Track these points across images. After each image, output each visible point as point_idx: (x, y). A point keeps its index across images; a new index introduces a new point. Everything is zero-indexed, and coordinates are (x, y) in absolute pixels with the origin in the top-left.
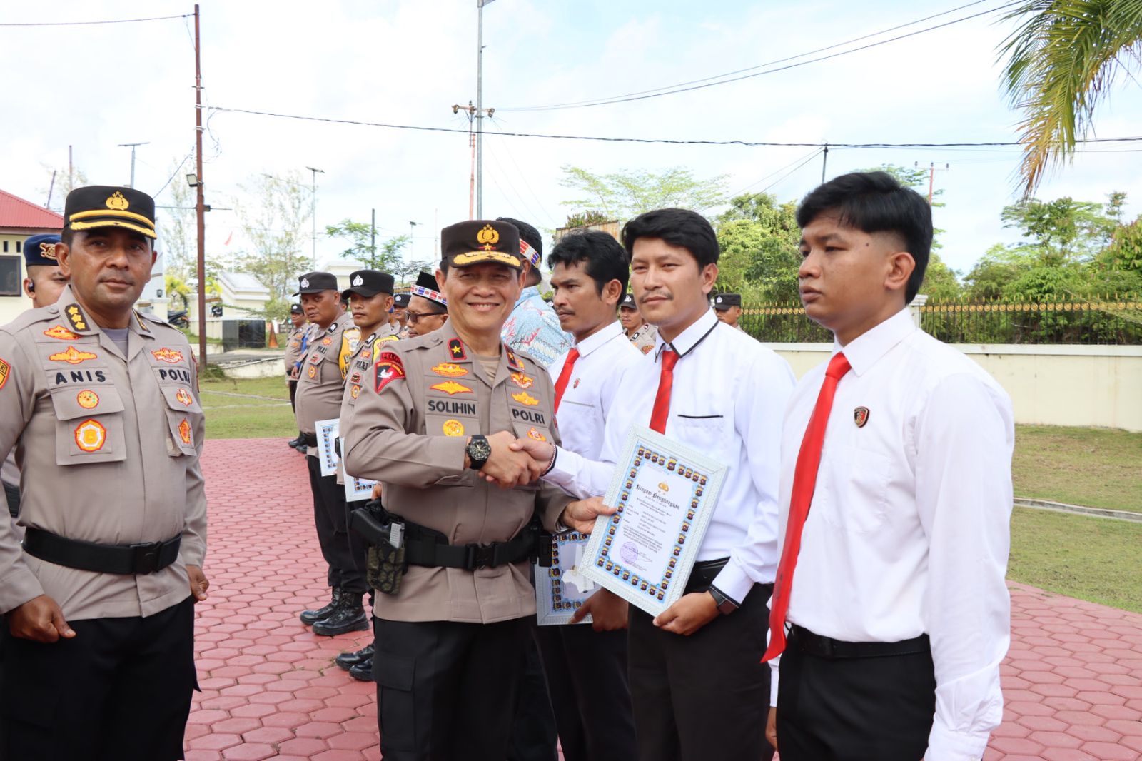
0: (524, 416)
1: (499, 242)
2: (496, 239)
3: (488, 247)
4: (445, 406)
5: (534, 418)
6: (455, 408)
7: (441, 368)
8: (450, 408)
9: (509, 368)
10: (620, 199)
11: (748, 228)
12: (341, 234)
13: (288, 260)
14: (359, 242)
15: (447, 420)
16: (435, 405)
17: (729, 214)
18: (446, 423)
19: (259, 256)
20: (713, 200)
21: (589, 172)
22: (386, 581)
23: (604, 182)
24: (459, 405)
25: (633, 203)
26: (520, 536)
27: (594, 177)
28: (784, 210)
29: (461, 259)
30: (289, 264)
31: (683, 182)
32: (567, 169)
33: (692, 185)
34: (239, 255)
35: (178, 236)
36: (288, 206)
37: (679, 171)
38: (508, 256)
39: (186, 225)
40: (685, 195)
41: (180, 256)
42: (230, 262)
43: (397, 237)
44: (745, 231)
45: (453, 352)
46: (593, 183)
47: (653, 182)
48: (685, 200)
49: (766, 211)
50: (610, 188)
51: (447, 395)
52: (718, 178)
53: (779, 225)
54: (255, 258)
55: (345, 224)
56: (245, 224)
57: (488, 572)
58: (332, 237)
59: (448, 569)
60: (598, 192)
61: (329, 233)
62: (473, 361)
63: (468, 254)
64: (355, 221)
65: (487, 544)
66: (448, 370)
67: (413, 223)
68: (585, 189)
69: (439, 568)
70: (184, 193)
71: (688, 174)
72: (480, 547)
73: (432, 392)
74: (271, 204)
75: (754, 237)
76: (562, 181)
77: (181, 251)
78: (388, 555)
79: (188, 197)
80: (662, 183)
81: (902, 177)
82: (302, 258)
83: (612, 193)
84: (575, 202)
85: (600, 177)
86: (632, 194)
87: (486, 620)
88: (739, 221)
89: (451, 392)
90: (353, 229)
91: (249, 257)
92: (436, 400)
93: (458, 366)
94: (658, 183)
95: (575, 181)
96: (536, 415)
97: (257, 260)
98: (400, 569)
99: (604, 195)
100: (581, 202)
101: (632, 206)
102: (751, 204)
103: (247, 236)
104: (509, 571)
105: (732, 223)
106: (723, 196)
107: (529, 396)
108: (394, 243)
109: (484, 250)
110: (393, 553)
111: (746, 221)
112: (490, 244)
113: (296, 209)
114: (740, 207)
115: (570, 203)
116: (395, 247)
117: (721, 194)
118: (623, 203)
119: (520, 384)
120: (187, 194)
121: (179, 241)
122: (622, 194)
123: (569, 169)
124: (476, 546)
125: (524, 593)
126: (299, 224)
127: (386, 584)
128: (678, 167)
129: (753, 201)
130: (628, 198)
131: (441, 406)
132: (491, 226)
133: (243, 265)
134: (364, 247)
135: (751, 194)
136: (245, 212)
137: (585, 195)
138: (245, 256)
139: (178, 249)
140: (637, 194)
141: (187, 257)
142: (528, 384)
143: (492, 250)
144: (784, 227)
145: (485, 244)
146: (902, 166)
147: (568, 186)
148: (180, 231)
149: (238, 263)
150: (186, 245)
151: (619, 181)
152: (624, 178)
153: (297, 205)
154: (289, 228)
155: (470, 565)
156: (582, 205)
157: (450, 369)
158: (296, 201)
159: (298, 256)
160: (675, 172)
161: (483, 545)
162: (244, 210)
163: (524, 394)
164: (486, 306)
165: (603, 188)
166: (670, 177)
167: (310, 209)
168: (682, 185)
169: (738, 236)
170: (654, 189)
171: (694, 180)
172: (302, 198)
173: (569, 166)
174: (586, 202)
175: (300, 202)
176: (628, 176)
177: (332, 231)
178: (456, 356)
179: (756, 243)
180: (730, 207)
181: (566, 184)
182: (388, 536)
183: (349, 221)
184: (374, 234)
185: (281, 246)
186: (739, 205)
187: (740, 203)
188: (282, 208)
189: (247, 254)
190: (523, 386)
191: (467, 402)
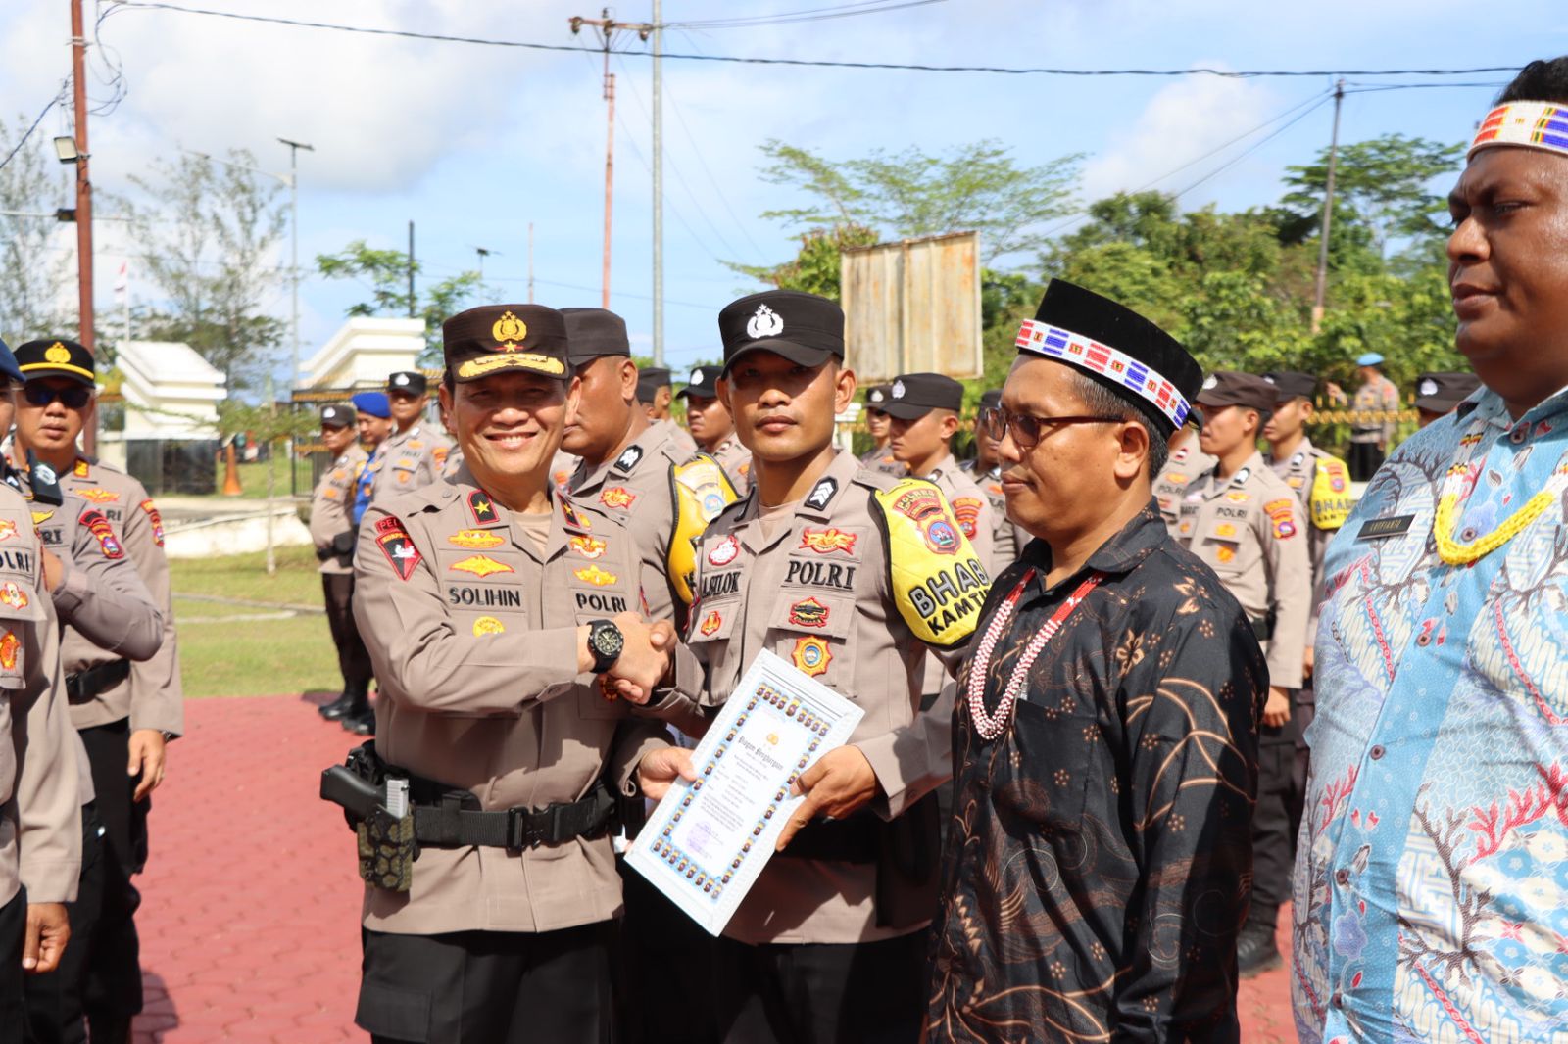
0: (595, 602)
1: (528, 337)
2: (523, 333)
3: (511, 346)
4: (475, 596)
5: (610, 605)
6: (490, 597)
7: (461, 537)
8: (483, 598)
9: (568, 531)
10: (875, 205)
11: (1125, 260)
12: (349, 271)
13: (233, 324)
14: (383, 288)
15: (478, 617)
16: (459, 594)
17: (1086, 235)
18: (478, 621)
19: (177, 314)
20: (1053, 205)
21: (815, 154)
22: (390, 872)
23: (844, 173)
24: (496, 593)
25: (899, 212)
26: (592, 793)
27: (825, 165)
28: (1195, 225)
29: (470, 369)
30: (235, 330)
31: (993, 172)
32: (771, 149)
33: (1013, 177)
34: (137, 312)
35: (15, 272)
36: (230, 218)
37: (987, 150)
38: (543, 358)
39: (29, 253)
40: (998, 197)
41: (17, 313)
42: (121, 325)
43: (457, 275)
44: (1121, 265)
45: (477, 511)
46: (823, 176)
47: (936, 173)
48: (999, 207)
49: (1160, 227)
50: (855, 184)
51: (476, 578)
52: (1062, 161)
53: (1184, 253)
54: (166, 317)
55: (353, 252)
56: (147, 252)
57: (543, 850)
58: (330, 278)
59: (482, 849)
60: (832, 192)
61: (323, 269)
62: (511, 524)
63: (480, 360)
64: (374, 245)
65: (542, 807)
66: (471, 539)
67: (482, 252)
68: (807, 187)
69: (469, 848)
70: (23, 189)
71: (1003, 157)
72: (531, 812)
73: (454, 575)
74: (196, 215)
75: (1138, 277)
76: (764, 171)
77: (20, 302)
78: (387, 830)
79: (32, 199)
80: (954, 174)
81: (1419, 157)
82: (258, 321)
83: (859, 194)
84: (790, 212)
85: (837, 165)
86: (897, 196)
87: (542, 927)
88: (1107, 246)
89: (483, 572)
90: (370, 262)
91: (155, 316)
92: (460, 587)
93: (487, 532)
94: (947, 175)
95: (789, 173)
96: (613, 599)
97: (172, 323)
98: (407, 852)
99: (844, 198)
100: (800, 213)
101: (899, 219)
102: (1129, 214)
103: (150, 276)
104: (578, 849)
105: (1095, 250)
106: (1071, 197)
107: (601, 570)
108: (452, 287)
109: (504, 352)
110: (394, 826)
111: (1120, 245)
112: (513, 341)
113: (247, 226)
114: (1108, 220)
115: (780, 214)
116: (453, 296)
117: (1066, 193)
118: (879, 215)
119: (585, 553)
120: (29, 192)
121: (15, 285)
122: (878, 198)
123: (778, 148)
124: (524, 812)
125: (600, 884)
126: (254, 254)
127: (389, 877)
128: (985, 142)
129: (1133, 208)
130: (890, 204)
131: (468, 596)
132: (513, 313)
133: (144, 331)
134: (393, 295)
135: (1129, 193)
136: (147, 229)
137: (807, 200)
138: (148, 314)
139: (13, 300)
140: (907, 196)
141: (33, 314)
142: (598, 551)
143: (518, 351)
144: (1193, 257)
145: (506, 341)
146: (1418, 136)
147: (775, 181)
148: (17, 265)
149: (135, 328)
150: (29, 293)
151: (872, 173)
152: (879, 165)
153: (249, 217)
154: (233, 260)
155: (517, 840)
156: (801, 218)
157: (477, 537)
158: (248, 210)
159: (251, 314)
160: (979, 154)
161: (536, 810)
162: (145, 224)
163: (594, 568)
164: (514, 439)
165: (843, 186)
166: (970, 163)
167: (275, 223)
168: (992, 177)
169: (1106, 275)
170: (940, 187)
171: (1014, 167)
172: (258, 204)
173: (777, 143)
174: (809, 211)
175: (254, 211)
176: (889, 162)
177: (329, 266)
178: (483, 518)
179: (1141, 288)
180: (1088, 220)
181: (772, 177)
182: (383, 801)
183: (362, 246)
184: (412, 269)
185: (218, 296)
186: (1106, 215)
187: (1106, 211)
188: (218, 222)
189: (153, 310)
190: (593, 555)
191: (507, 588)
